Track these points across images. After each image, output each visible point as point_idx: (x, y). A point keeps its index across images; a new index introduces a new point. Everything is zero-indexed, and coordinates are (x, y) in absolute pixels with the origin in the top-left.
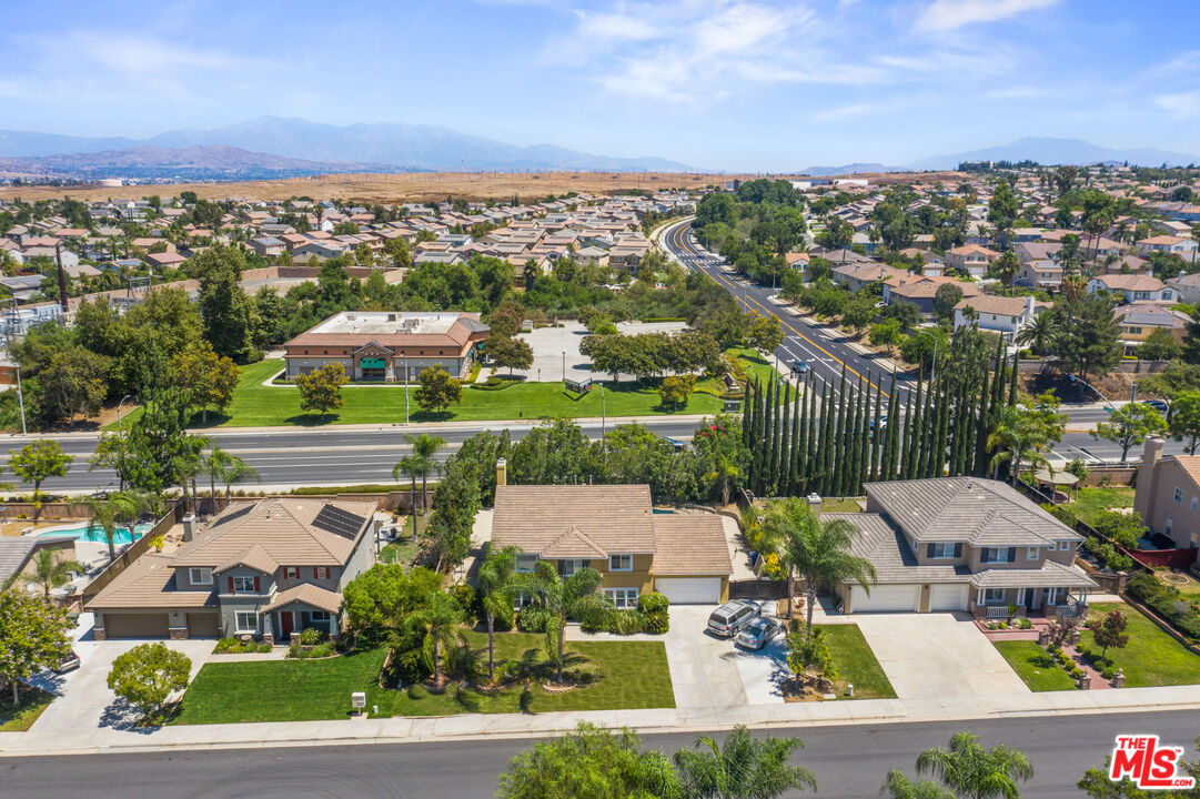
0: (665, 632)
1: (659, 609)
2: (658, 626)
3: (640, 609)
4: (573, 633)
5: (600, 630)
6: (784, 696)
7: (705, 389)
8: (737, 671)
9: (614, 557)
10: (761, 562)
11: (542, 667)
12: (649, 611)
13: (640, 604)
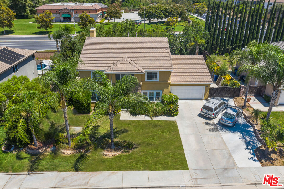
0: (176, 115)
1: (174, 102)
2: (172, 112)
3: (162, 102)
4: (125, 116)
5: (140, 114)
6: (259, 160)
7: (181, 24)
8: (223, 141)
9: (148, 73)
10: (221, 79)
11: (103, 137)
12: (168, 104)
13: (162, 100)
